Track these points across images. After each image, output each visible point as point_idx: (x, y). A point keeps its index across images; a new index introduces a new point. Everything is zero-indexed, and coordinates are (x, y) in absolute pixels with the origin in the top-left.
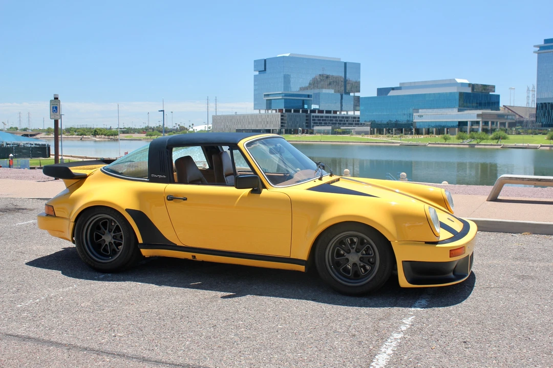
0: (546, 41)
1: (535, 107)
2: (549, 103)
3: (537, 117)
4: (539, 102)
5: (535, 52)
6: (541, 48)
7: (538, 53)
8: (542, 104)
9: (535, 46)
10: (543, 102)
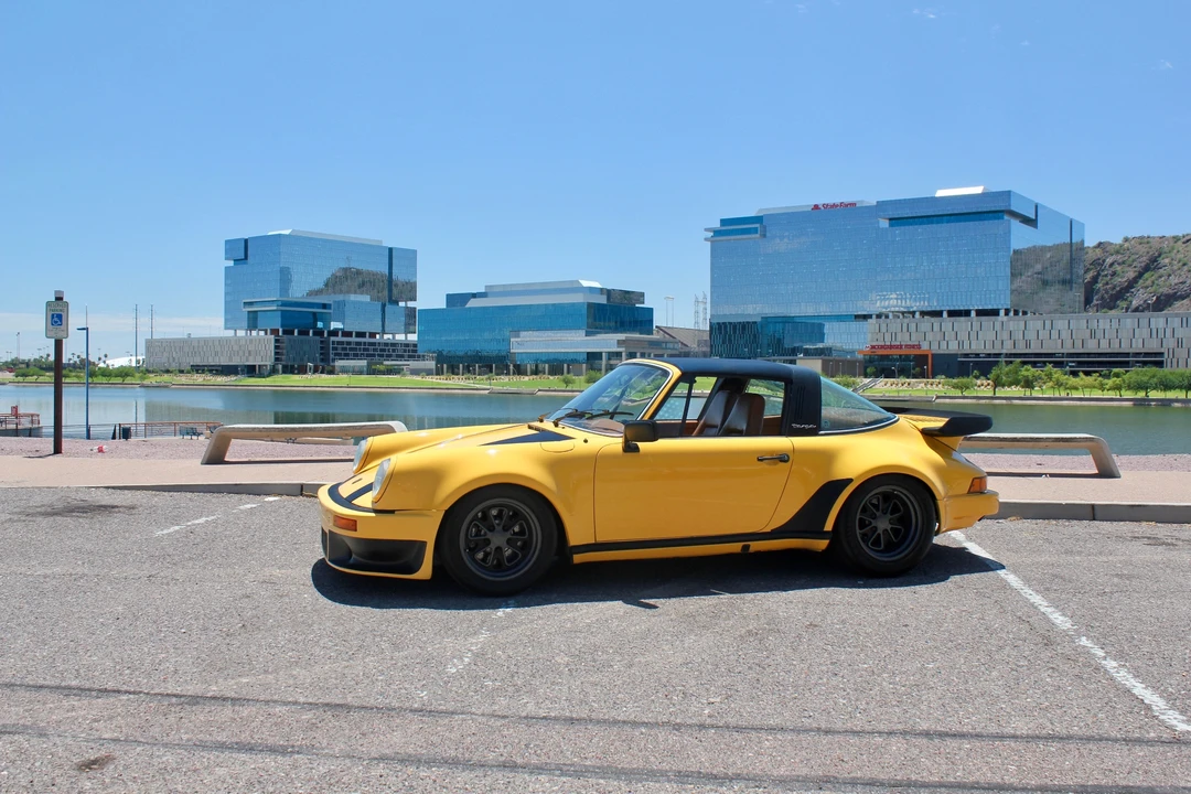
0: (724, 222)
1: (708, 329)
2: (730, 323)
3: (711, 346)
4: (715, 321)
5: (706, 239)
6: (717, 233)
7: (712, 242)
8: (718, 324)
9: (706, 230)
10: (721, 321)
